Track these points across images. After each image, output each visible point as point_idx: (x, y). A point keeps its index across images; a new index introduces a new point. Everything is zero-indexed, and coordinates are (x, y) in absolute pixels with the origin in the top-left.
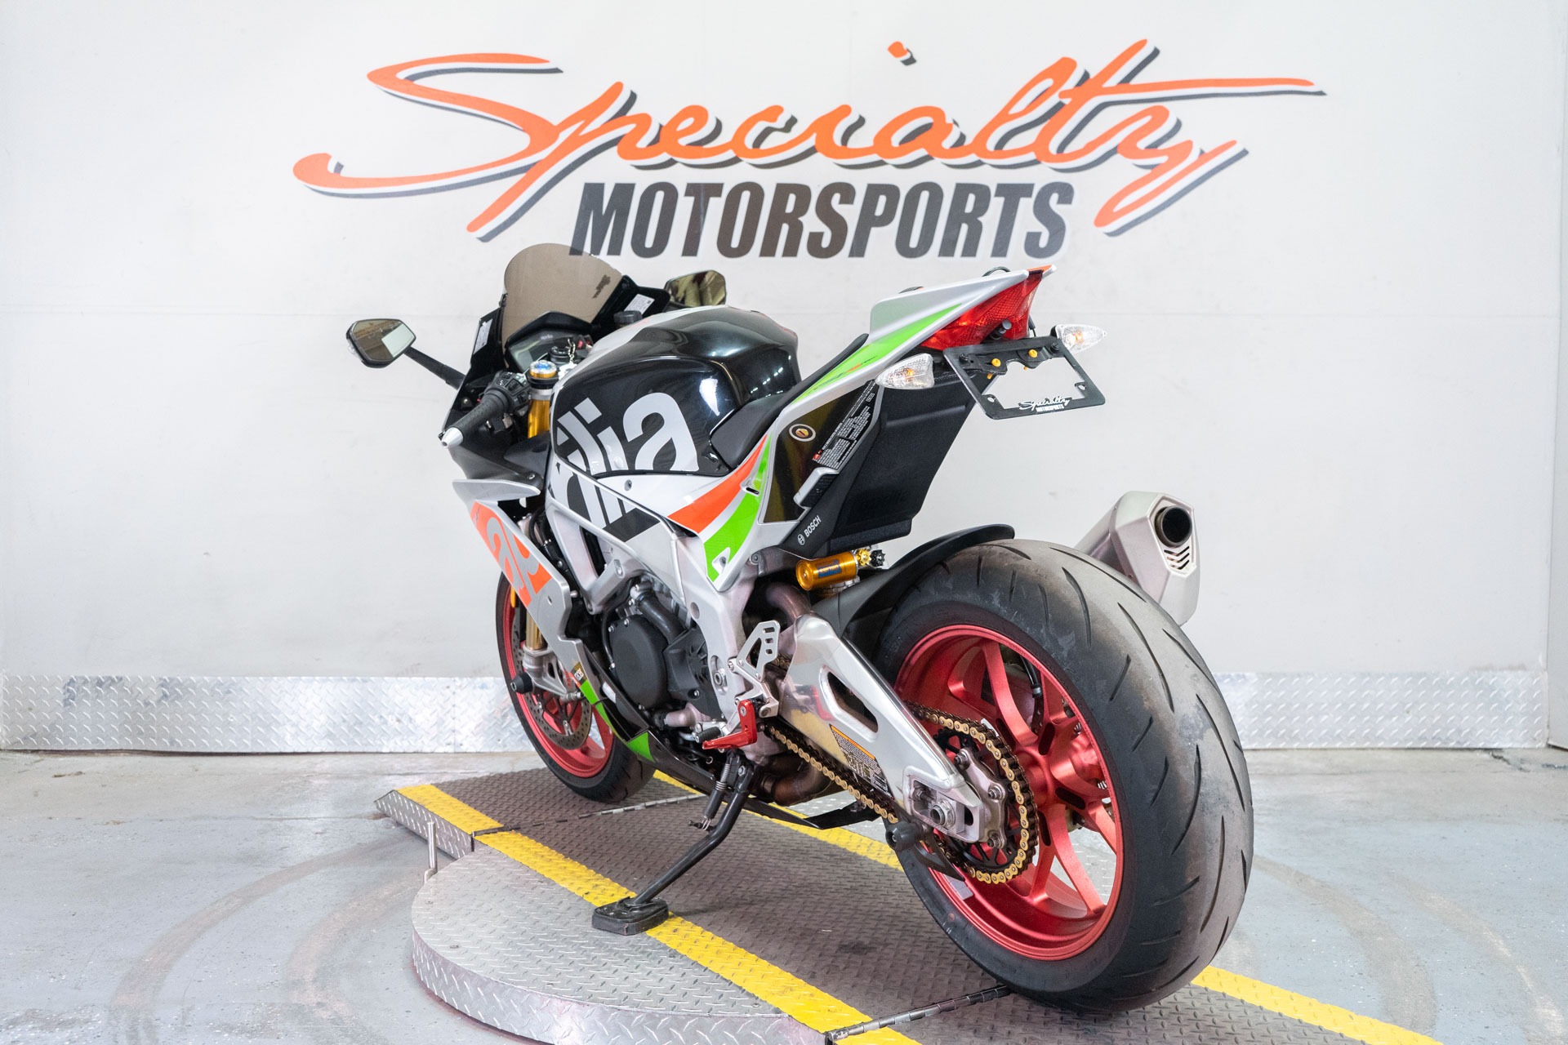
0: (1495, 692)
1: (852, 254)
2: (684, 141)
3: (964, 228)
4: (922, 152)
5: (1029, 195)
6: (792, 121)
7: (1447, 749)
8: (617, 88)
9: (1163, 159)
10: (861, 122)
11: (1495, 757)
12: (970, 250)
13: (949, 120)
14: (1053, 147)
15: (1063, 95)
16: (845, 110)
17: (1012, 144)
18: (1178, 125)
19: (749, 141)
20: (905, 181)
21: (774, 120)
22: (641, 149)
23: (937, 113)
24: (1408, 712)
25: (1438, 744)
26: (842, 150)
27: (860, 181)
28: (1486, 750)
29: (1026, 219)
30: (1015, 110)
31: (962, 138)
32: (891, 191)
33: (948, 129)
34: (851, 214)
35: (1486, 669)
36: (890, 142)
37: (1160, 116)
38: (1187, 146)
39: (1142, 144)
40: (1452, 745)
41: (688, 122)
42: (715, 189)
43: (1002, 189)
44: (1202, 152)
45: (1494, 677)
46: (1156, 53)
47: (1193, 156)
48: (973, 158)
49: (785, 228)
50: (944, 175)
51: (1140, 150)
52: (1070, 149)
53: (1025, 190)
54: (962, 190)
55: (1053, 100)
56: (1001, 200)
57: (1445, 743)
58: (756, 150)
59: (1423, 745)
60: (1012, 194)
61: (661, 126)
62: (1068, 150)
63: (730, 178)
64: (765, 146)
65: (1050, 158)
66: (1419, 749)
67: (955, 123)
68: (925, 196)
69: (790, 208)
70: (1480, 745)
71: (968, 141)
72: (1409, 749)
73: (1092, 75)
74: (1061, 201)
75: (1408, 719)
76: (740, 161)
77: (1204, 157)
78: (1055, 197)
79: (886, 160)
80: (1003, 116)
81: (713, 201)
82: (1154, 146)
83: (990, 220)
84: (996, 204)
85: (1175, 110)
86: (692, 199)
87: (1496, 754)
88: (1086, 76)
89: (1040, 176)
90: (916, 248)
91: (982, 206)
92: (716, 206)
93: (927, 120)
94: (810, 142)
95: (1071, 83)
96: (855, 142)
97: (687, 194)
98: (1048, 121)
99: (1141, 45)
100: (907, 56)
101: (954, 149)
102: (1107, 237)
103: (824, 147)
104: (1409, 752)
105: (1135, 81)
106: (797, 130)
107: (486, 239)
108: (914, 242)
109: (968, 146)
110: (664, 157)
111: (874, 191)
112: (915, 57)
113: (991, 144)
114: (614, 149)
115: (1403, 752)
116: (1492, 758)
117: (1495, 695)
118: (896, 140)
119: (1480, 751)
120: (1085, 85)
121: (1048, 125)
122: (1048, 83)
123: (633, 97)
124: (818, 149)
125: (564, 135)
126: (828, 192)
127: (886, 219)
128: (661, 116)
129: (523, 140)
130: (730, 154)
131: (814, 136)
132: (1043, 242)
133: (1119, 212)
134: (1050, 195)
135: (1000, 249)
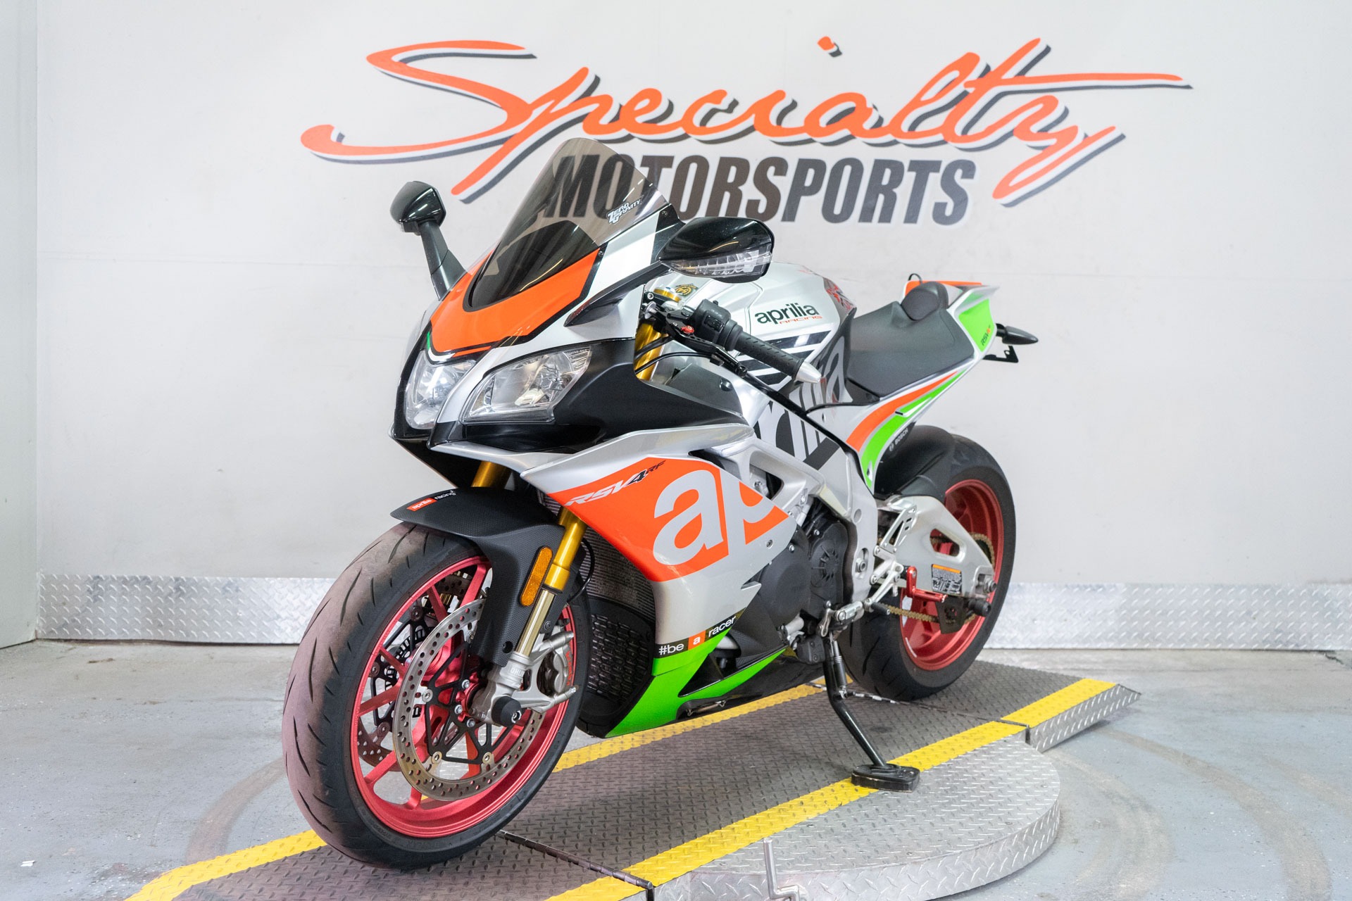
0: (1329, 602)
1: (784, 219)
2: (640, 119)
3: (881, 198)
4: (845, 132)
5: (937, 170)
6: (734, 104)
7: (1287, 651)
8: (583, 73)
9: (1052, 142)
10: (794, 105)
11: (1329, 658)
12: (886, 217)
13: (869, 105)
14: (958, 130)
15: (968, 84)
16: (779, 95)
17: (920, 128)
18: (1066, 112)
19: (697, 121)
20: (831, 157)
21: (718, 102)
22: (605, 125)
23: (860, 99)
24: (1254, 618)
25: (1279, 646)
26: (777, 129)
27: (793, 156)
28: (1321, 652)
29: (934, 191)
30: (924, 98)
31: (881, 120)
32: (819, 166)
33: (868, 112)
34: (784, 184)
35: (1321, 582)
36: (818, 123)
37: (1050, 104)
38: (1073, 131)
39: (1035, 128)
40: (1291, 647)
41: (644, 103)
42: (667, 161)
43: (915, 165)
44: (1086, 136)
45: (1328, 589)
46: (1047, 50)
47: (1079, 139)
48: (889, 138)
49: (727, 196)
50: (865, 152)
51: (1032, 133)
52: (973, 131)
53: (935, 166)
54: (880, 166)
55: (959, 89)
56: (913, 174)
57: (1286, 645)
58: (703, 128)
59: (1267, 646)
60: (923, 169)
61: (621, 106)
62: (972, 132)
63: (679, 152)
64: (710, 124)
65: (955, 139)
66: (1263, 650)
67: (875, 107)
68: (848, 170)
69: (731, 179)
70: (1316, 647)
71: (886, 123)
72: (1255, 650)
73: (993, 69)
74: (964, 176)
75: (1254, 625)
76: (688, 137)
77: (1087, 140)
78: (959, 173)
79: (815, 139)
80: (916, 103)
81: (665, 171)
82: (1045, 130)
83: (904, 192)
84: (909, 178)
85: (1064, 99)
86: (646, 169)
87: (1329, 655)
88: (988, 68)
89: (947, 154)
90: (839, 215)
91: (897, 179)
92: (667, 176)
93: (851, 104)
94: (750, 122)
95: (974, 75)
96: (788, 122)
97: (643, 165)
98: (955, 107)
99: (1035, 43)
100: (834, 49)
101: (873, 130)
102: (1003, 208)
103: (761, 126)
104: (1256, 653)
105: (1030, 74)
106: (738, 112)
107: (468, 201)
108: (837, 210)
109: (886, 127)
110: (623, 133)
111: (804, 165)
112: (841, 50)
113: (905, 127)
114: (580, 125)
115: (1250, 653)
116: (1327, 659)
117: (1329, 605)
118: (823, 121)
119: (1316, 653)
120: (986, 77)
121: (954, 110)
122: (955, 74)
123: (597, 81)
124: (756, 128)
125: (537, 113)
126: (764, 165)
127: (814, 189)
128: (621, 97)
129: (501, 116)
130: (680, 131)
131: (753, 117)
132: (949, 211)
133: (1014, 186)
134: (955, 171)
135: (912, 217)
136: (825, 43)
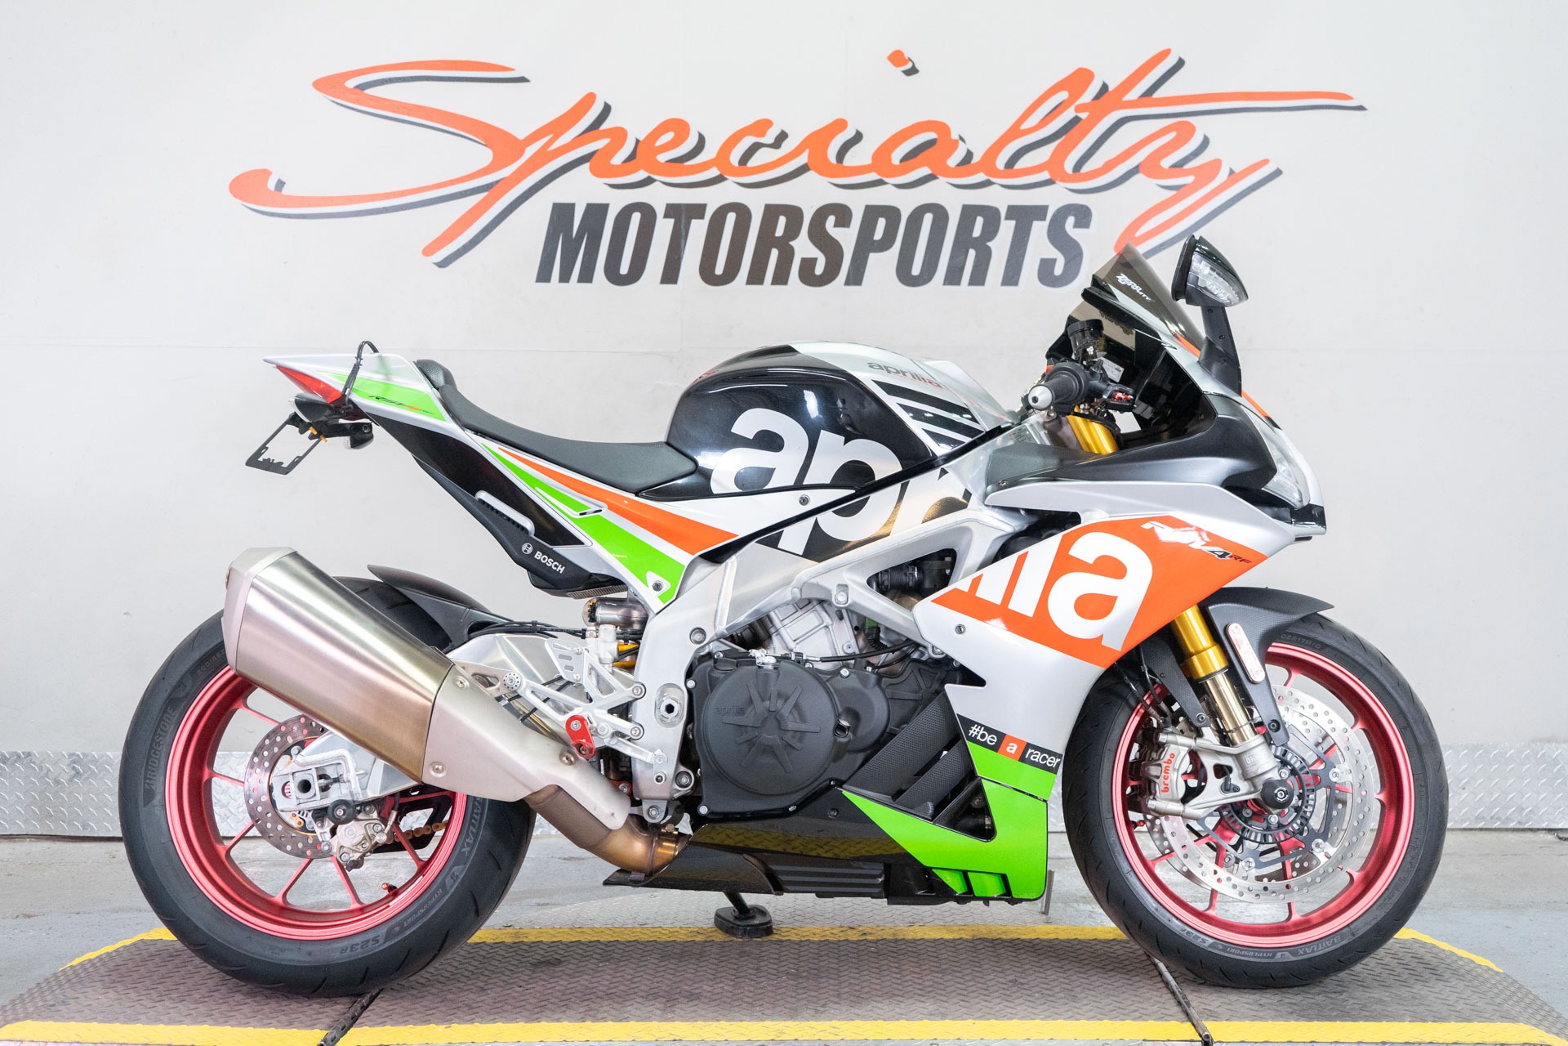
0: (1559, 766)
1: (847, 283)
2: (663, 158)
3: (972, 253)
4: (925, 171)
5: (1043, 218)
6: (782, 136)
7: (1507, 830)
8: (590, 99)
9: (1189, 179)
10: (858, 137)
11: (1560, 838)
12: (978, 278)
13: (954, 136)
14: (1069, 165)
15: (1079, 109)
16: (840, 125)
17: (1024, 163)
18: (1206, 142)
19: (735, 157)
20: (906, 202)
21: (763, 135)
22: (618, 166)
23: (942, 128)
24: (1464, 789)
25: (1497, 825)
26: (836, 168)
27: (857, 202)
28: (1550, 830)
29: (1039, 245)
30: (1025, 126)
31: (969, 154)
32: (891, 213)
33: (954, 145)
34: (847, 238)
35: (1549, 741)
36: (890, 160)
37: (1186, 132)
38: (1216, 165)
39: (1166, 163)
40: (1512, 825)
41: (668, 137)
42: (698, 210)
43: (1014, 212)
44: (1232, 172)
45: (1557, 749)
46: (1180, 63)
47: (1223, 176)
48: (980, 177)
49: (775, 253)
50: (950, 196)
51: (1164, 169)
52: (1087, 168)
53: (1039, 212)
54: (969, 213)
55: (1068, 115)
56: (1013, 223)
57: (1502, 823)
58: (743, 167)
59: (1481, 825)
60: (1024, 216)
61: (638, 141)
62: (1085, 169)
63: (714, 198)
64: (752, 163)
65: (1065, 178)
66: (1475, 829)
67: (961, 139)
68: (928, 218)
69: (780, 231)
70: (1544, 826)
71: (976, 159)
72: (1465, 829)
73: (1111, 88)
74: (1077, 225)
75: (1464, 796)
76: (726, 179)
77: (1234, 176)
78: (1071, 220)
79: (886, 179)
80: (1014, 132)
81: (695, 223)
82: (1179, 165)
83: (1000, 246)
84: (1007, 228)
85: (1202, 125)
86: (671, 221)
87: (1561, 835)
88: (1105, 87)
89: (1055, 197)
90: (919, 275)
91: (991, 230)
92: (698, 230)
93: (931, 135)
94: (802, 159)
95: (1087, 97)
96: (850, 160)
97: (666, 216)
98: (1064, 137)
99: (1165, 54)
100: (909, 66)
101: (962, 168)
103: (816, 164)
104: (1466, 834)
105: (1158, 94)
106: (788, 146)
107: (443, 264)
108: (916, 270)
109: (977, 163)
110: (641, 175)
111: (872, 213)
112: (917, 66)
113: (1001, 162)
114: (587, 166)
115: (1459, 832)
116: (1558, 840)
117: (1559, 770)
118: (896, 156)
119: (1544, 832)
120: (1105, 98)
121: (1064, 140)
122: (1063, 95)
123: (607, 109)
124: (810, 167)
125: (530, 151)
126: (822, 214)
127: (885, 244)
128: (638, 130)
129: (485, 156)
130: (714, 172)
131: (807, 151)
132: (1058, 270)
133: (1143, 235)
134: (1065, 218)
135: (1011, 277)
136: (897, 58)
